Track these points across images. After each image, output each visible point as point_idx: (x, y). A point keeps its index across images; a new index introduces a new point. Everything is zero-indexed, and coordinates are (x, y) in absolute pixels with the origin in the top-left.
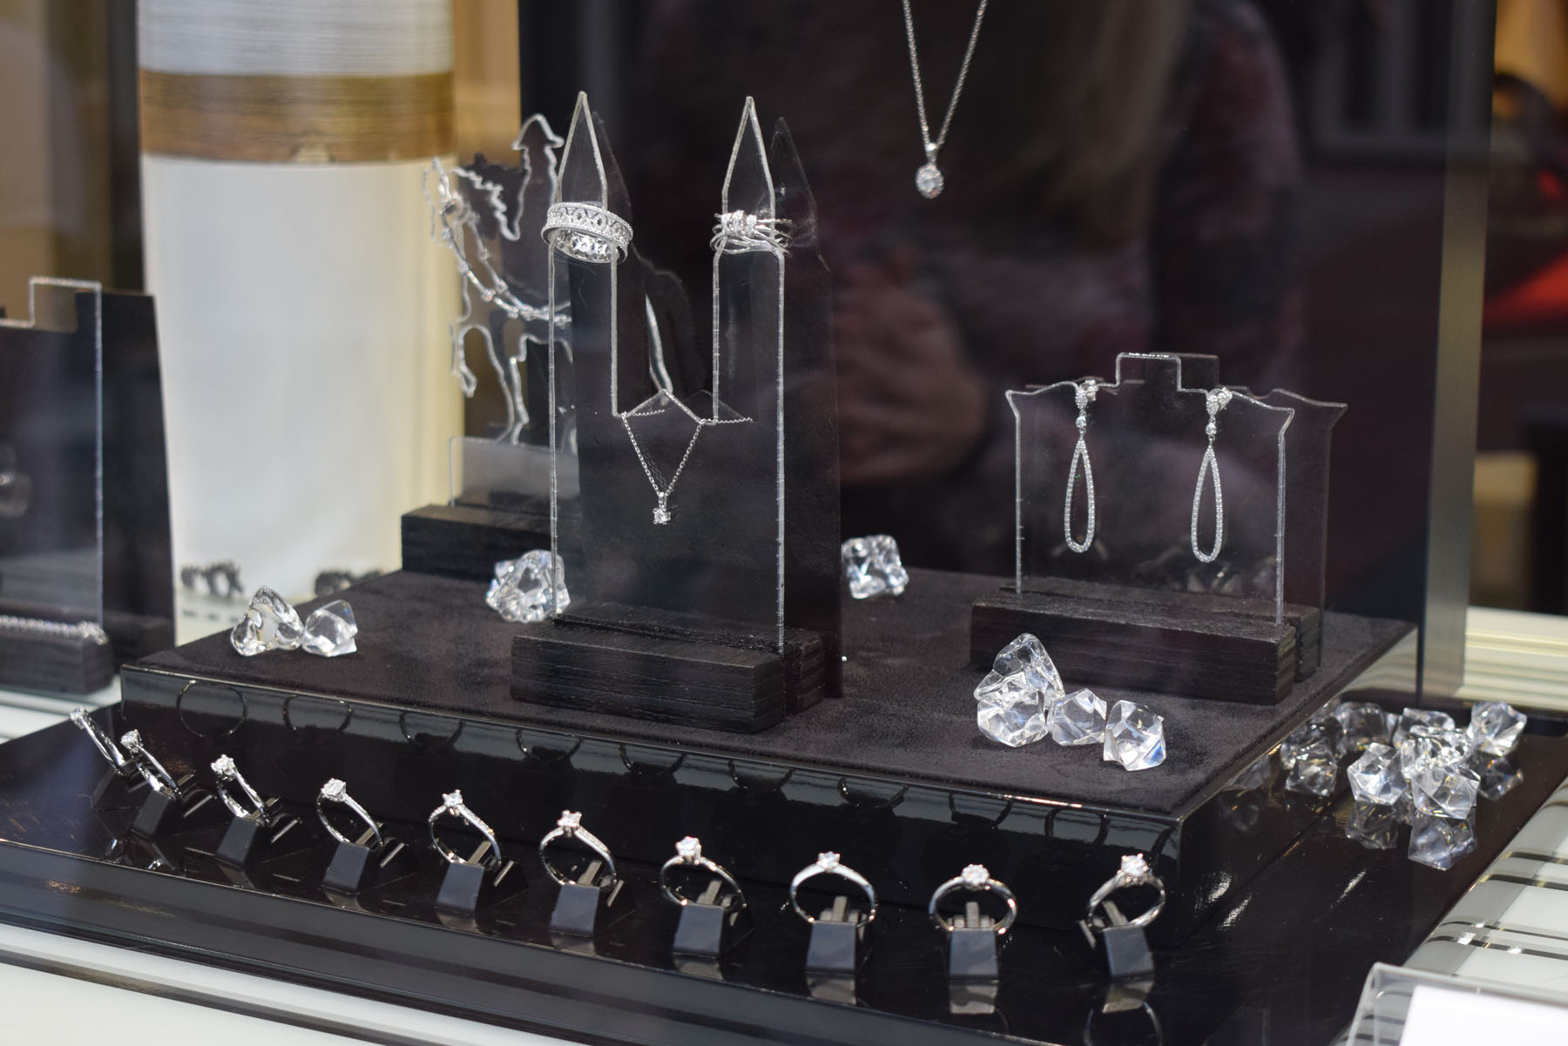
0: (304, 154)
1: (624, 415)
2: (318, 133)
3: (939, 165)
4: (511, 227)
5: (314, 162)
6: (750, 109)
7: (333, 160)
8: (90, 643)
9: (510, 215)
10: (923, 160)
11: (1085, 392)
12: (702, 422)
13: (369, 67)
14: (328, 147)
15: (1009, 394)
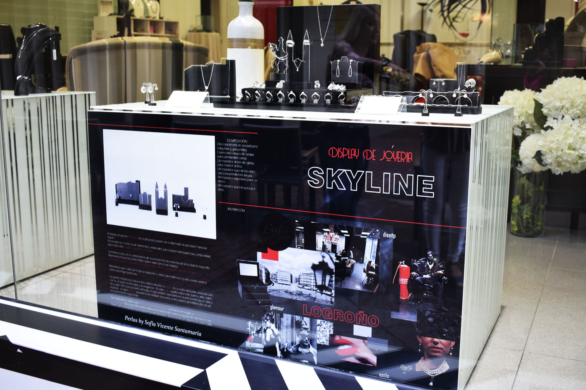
0: (248, 47)
1: (294, 61)
2: (250, 45)
3: (323, 43)
4: (278, 49)
5: (249, 48)
6: (307, 31)
7: (252, 48)
8: (228, 98)
9: (278, 48)
10: (322, 43)
11: (338, 61)
12: (302, 61)
13: (255, 38)
14: (251, 47)
15: (331, 62)
